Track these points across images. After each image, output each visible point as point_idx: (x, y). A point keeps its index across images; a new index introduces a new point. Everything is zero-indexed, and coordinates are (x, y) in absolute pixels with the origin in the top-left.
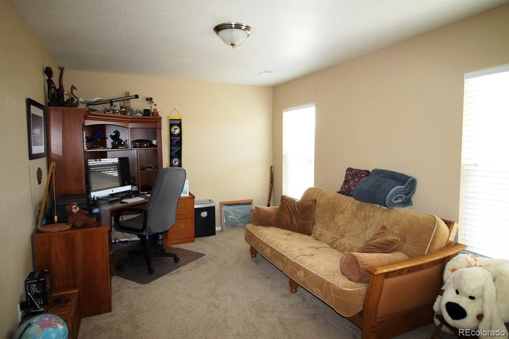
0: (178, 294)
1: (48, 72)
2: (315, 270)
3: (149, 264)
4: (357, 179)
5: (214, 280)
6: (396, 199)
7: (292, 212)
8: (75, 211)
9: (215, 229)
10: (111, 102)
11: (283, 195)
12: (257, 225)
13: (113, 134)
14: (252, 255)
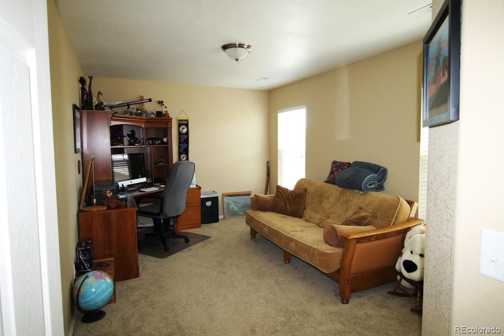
0: (192, 265)
1: (82, 81)
2: (304, 241)
3: (164, 244)
4: (340, 171)
5: (221, 256)
6: (370, 185)
7: (286, 199)
8: (109, 195)
9: (218, 217)
10: (128, 105)
11: (279, 184)
12: (257, 210)
13: (130, 133)
14: (252, 236)
